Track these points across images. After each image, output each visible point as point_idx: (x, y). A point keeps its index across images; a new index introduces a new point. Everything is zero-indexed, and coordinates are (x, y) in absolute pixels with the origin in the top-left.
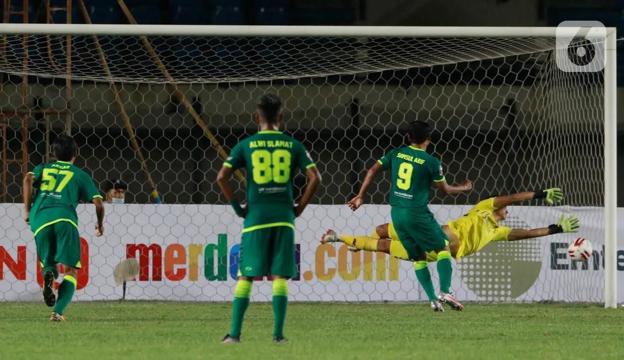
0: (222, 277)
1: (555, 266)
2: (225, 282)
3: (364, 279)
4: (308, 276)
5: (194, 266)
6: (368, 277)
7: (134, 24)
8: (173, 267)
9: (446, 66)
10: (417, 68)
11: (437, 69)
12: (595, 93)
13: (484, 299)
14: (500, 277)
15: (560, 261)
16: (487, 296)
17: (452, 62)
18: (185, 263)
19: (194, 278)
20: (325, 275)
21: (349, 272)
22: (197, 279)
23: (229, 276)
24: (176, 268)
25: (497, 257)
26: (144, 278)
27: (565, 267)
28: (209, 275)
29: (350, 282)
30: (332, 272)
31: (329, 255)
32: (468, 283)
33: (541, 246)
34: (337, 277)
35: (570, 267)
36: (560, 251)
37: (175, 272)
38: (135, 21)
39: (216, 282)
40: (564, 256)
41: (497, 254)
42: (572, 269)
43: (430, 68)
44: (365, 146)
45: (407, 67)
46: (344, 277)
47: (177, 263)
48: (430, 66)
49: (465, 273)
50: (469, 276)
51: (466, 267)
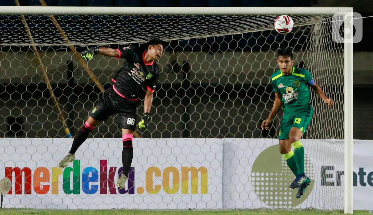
0: (76, 191)
1: (324, 183)
2: (79, 195)
3: (182, 193)
4: (141, 191)
5: (56, 184)
6: (185, 191)
7: (45, 6)
8: (39, 184)
9: (234, 36)
10: (213, 37)
11: (228, 38)
12: (339, 56)
13: (272, 207)
14: (279, 191)
15: (328, 180)
16: (274, 205)
17: (239, 33)
18: (48, 181)
19: (55, 192)
20: (153, 190)
21: (171, 188)
22: (57, 193)
23: (81, 191)
24: (42, 184)
25: (281, 177)
26: (18, 192)
27: (332, 184)
28: (67, 190)
29: (172, 195)
30: (158, 187)
31: (156, 175)
32: (260, 196)
33: (314, 169)
34: (162, 191)
35: (335, 183)
36: (328, 172)
37: (41, 188)
38: (45, 4)
39: (72, 195)
40: (331, 176)
41: (281, 174)
42: (338, 185)
43: (223, 37)
44: (176, 95)
45: (206, 37)
46: (168, 191)
47: (43, 181)
48: (222, 35)
49: (258, 188)
50: (260, 191)
51: (258, 184)
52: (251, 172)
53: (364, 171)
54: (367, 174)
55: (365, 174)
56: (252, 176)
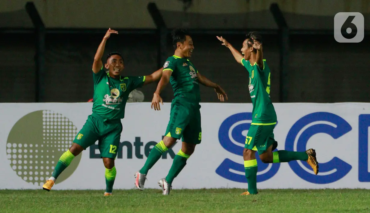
25: (42, 148)
32: (17, 170)
49: (15, 162)
50: (17, 165)
51: (15, 156)
52: (6, 143)
53: (141, 141)
54: (145, 144)
55: (142, 144)
56: (7, 148)
